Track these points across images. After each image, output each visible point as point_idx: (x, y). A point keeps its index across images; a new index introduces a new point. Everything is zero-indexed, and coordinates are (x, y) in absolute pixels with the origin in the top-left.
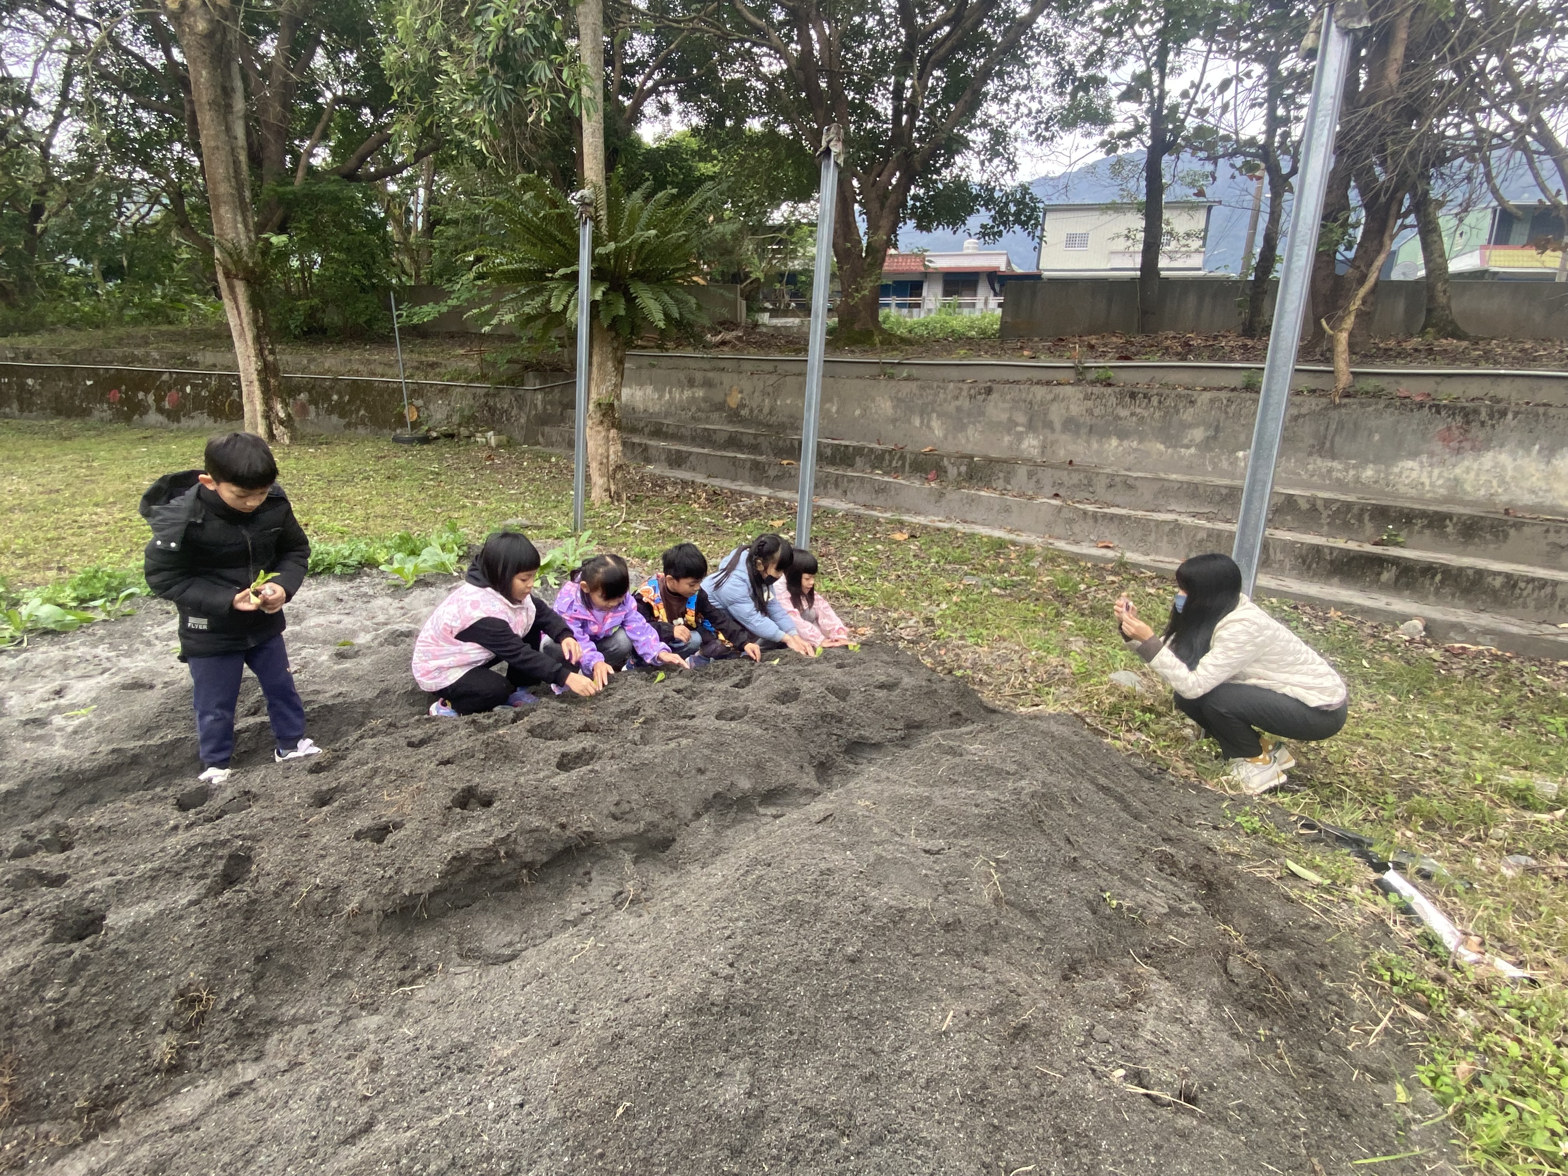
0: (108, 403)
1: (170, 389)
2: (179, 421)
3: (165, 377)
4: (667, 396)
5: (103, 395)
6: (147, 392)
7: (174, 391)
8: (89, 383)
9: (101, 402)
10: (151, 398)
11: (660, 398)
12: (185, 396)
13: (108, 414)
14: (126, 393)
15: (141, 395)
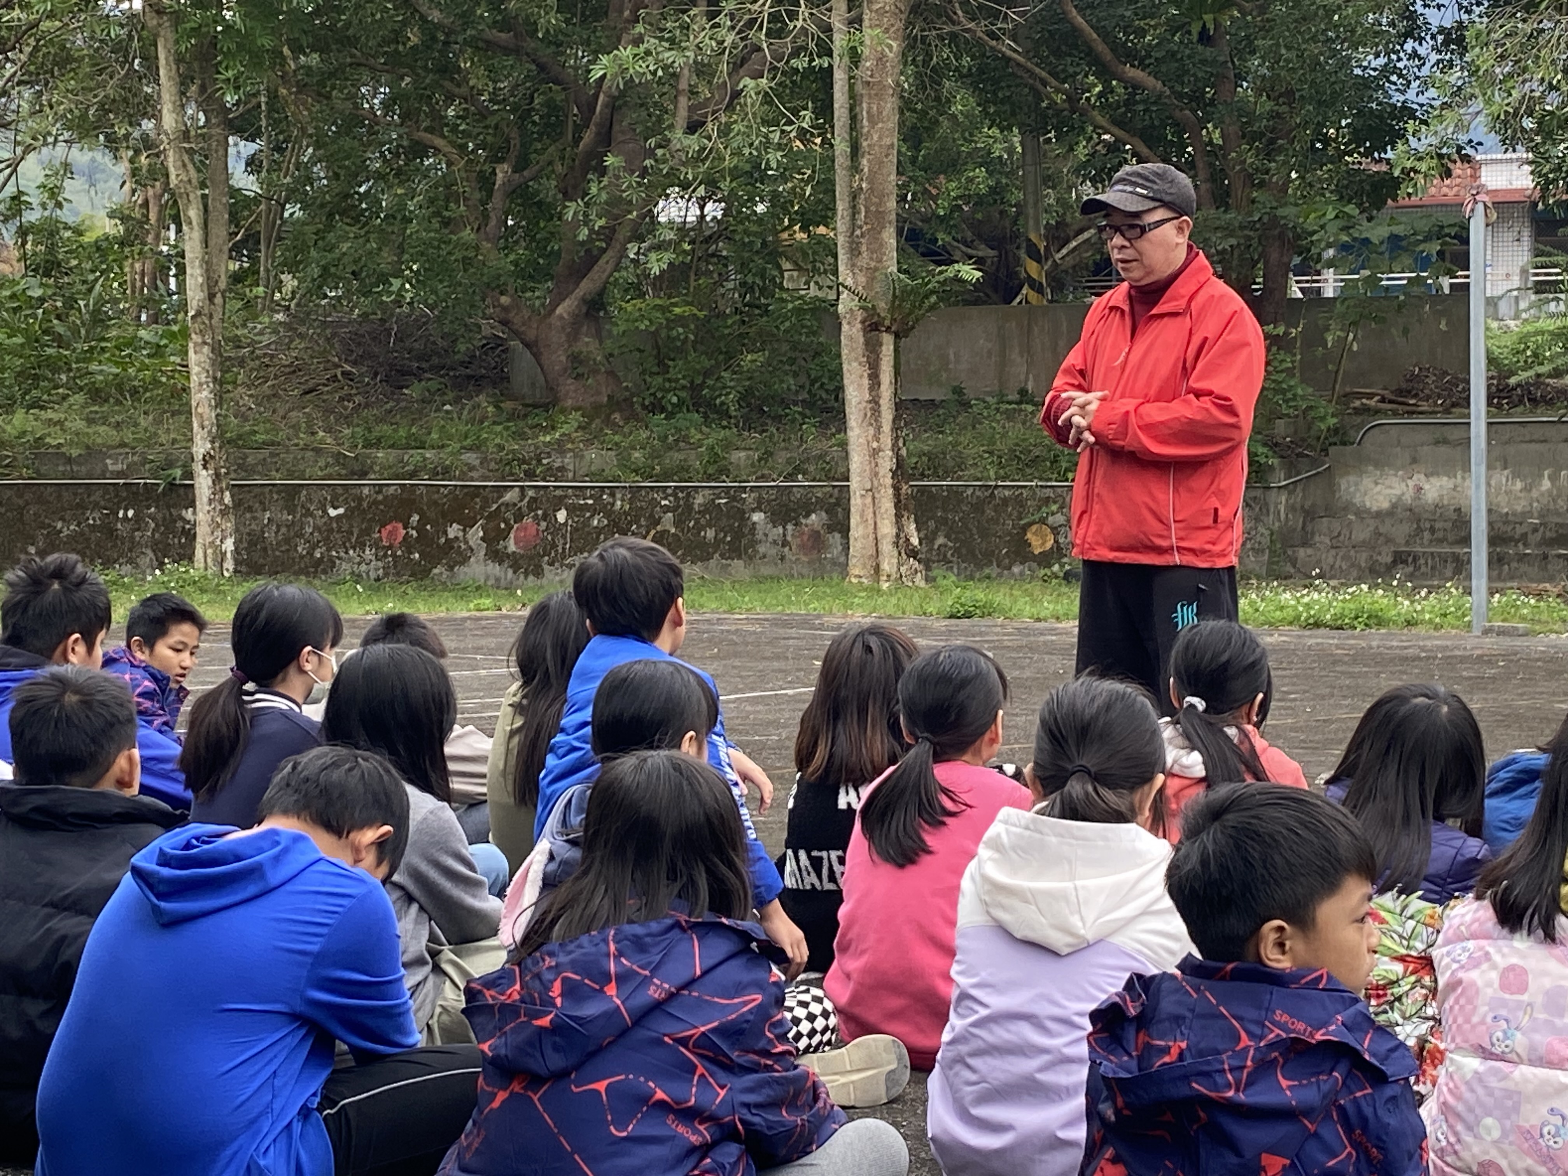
0: (376, 545)
1: (519, 517)
2: (538, 572)
3: (510, 497)
4: (1546, 484)
5: (367, 532)
6: (467, 524)
7: (528, 521)
8: (333, 512)
9: (361, 545)
10: (476, 534)
11: (1527, 489)
12: (556, 529)
13: (375, 568)
14: (420, 528)
15: (454, 530)
